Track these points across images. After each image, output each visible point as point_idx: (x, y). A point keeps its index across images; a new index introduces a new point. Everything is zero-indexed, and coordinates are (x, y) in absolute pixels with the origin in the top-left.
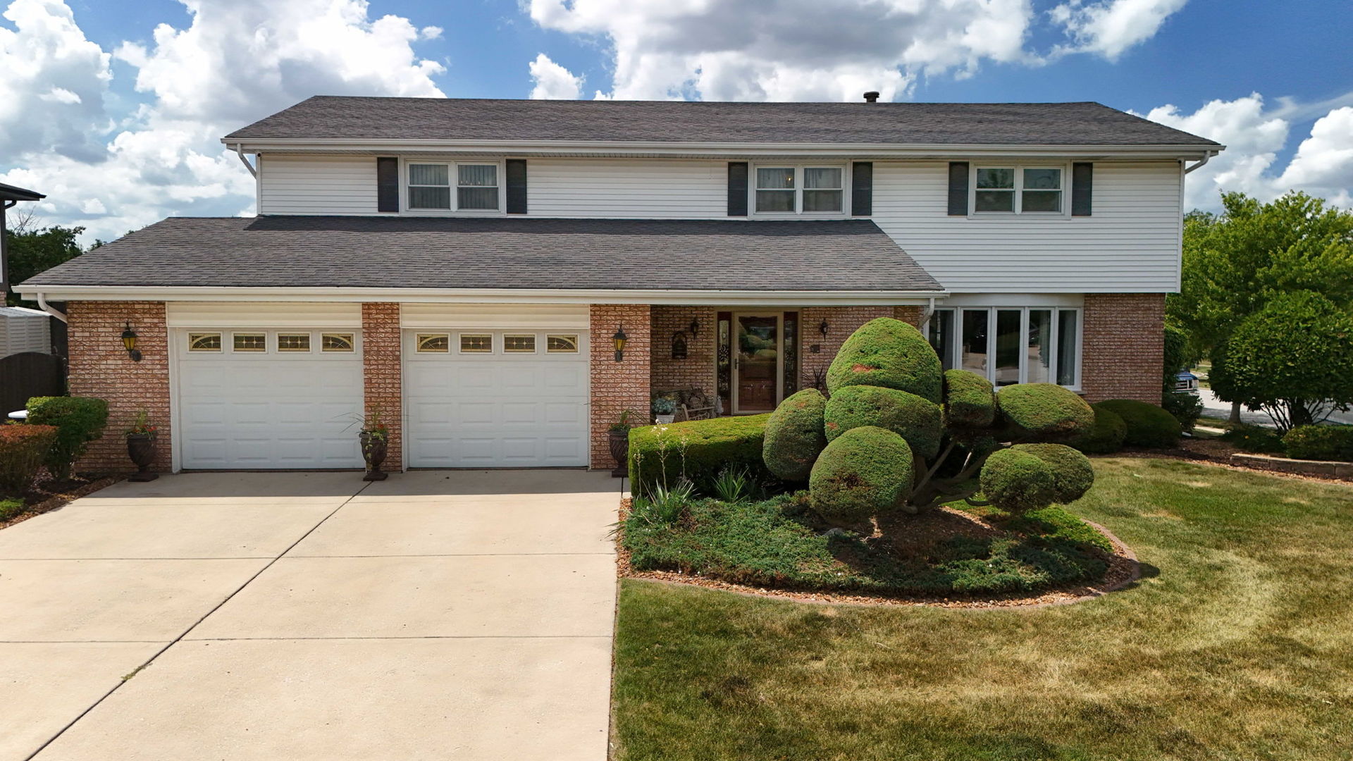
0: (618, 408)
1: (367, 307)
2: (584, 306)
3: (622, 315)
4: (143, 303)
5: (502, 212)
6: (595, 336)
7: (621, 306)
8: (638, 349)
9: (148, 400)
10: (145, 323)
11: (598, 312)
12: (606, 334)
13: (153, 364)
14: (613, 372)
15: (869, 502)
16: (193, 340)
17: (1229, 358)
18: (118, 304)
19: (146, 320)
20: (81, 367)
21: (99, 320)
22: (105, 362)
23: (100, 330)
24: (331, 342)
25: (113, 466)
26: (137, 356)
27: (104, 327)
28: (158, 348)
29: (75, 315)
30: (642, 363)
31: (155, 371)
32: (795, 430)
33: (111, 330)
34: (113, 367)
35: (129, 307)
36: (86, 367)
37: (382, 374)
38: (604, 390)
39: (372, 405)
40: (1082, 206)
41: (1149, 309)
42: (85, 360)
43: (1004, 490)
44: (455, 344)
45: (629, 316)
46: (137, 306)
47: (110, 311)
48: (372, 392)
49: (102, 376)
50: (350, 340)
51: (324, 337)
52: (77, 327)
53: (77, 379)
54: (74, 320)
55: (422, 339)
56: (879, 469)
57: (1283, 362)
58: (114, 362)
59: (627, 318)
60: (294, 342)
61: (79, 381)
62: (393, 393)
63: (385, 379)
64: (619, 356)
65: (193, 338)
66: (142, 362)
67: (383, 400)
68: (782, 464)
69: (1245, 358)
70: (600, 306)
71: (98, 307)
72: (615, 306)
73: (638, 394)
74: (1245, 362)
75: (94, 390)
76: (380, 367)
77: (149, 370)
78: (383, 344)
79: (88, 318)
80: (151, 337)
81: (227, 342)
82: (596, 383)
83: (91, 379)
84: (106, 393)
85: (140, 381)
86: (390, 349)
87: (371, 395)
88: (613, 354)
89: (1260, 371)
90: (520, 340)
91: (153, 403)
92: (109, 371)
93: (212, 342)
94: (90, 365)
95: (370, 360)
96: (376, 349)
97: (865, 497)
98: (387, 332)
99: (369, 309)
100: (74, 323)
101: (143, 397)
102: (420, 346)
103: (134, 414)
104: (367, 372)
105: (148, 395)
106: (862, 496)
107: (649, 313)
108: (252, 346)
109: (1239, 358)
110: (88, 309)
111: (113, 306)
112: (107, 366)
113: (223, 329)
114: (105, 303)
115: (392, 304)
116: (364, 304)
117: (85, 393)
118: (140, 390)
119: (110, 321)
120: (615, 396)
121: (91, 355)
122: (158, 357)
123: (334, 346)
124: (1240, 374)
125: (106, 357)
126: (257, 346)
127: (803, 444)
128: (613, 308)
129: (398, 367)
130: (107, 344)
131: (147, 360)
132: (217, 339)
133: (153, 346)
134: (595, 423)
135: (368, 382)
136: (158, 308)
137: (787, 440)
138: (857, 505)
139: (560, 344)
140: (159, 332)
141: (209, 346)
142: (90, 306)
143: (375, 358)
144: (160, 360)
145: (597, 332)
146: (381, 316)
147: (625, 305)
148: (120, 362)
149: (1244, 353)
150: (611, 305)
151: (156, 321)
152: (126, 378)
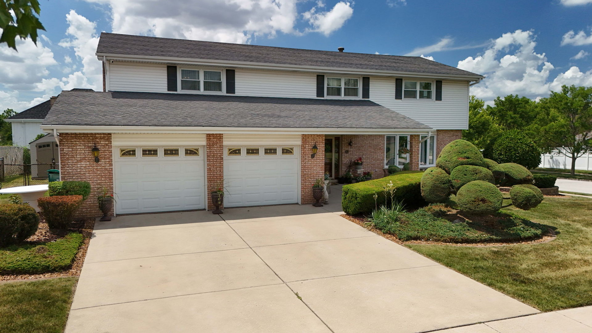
0: (312, 178)
1: (209, 136)
2: (299, 135)
3: (314, 139)
4: (100, 134)
5: (224, 92)
6: (303, 147)
7: (314, 135)
8: (320, 153)
9: (102, 181)
10: (102, 144)
11: (305, 138)
12: (308, 147)
13: (105, 164)
14: (310, 163)
15: (492, 208)
16: (122, 152)
17: (494, 153)
18: (88, 135)
19: (102, 142)
20: (67, 166)
21: (77, 143)
22: (80, 163)
23: (77, 147)
24: (189, 152)
25: (84, 214)
26: (97, 160)
27: (80, 146)
28: (108, 156)
29: (64, 140)
30: (321, 159)
31: (106, 167)
32: (439, 183)
33: (84, 147)
34: (84, 166)
35: (93, 136)
36: (70, 166)
37: (215, 166)
38: (307, 170)
39: (210, 180)
40: (439, 97)
41: (457, 135)
42: (69, 163)
43: (523, 201)
44: (244, 152)
45: (317, 139)
46: (97, 136)
47: (83, 138)
48: (211, 174)
49: (79, 170)
50: (197, 151)
51: (185, 150)
52: (65, 146)
53: (64, 172)
54: (63, 143)
55: (230, 150)
56: (492, 196)
57: (515, 154)
58: (85, 163)
59: (316, 140)
60: (171, 152)
61: (66, 173)
62: (220, 174)
63: (216, 168)
64: (313, 156)
65: (122, 151)
66: (99, 163)
67: (216, 178)
68: (435, 196)
69: (501, 153)
70: (305, 135)
71: (76, 136)
72: (311, 135)
73: (320, 172)
74: (501, 154)
75: (74, 178)
76: (214, 163)
77: (103, 166)
78: (216, 152)
79: (71, 141)
80: (105, 150)
81: (139, 153)
82: (304, 168)
83: (72, 172)
84: (81, 179)
85: (98, 172)
86: (219, 155)
87: (211, 175)
88: (310, 155)
89: (507, 158)
90: (270, 150)
91: (105, 183)
92: (82, 168)
93: (131, 153)
94: (72, 165)
95: (210, 160)
96: (213, 154)
97: (491, 206)
98: (218, 147)
99: (210, 137)
100: (63, 144)
101: (100, 180)
102: (229, 153)
103: (95, 189)
104: (208, 165)
105: (102, 179)
106: (490, 206)
107: (324, 138)
108: (151, 154)
109: (499, 153)
110: (71, 137)
111: (85, 136)
112: (81, 165)
113: (137, 146)
114: (80, 134)
115: (220, 134)
116: (207, 135)
117: (69, 179)
118: (98, 177)
119: (83, 143)
120: (311, 173)
121: (72, 160)
122: (108, 160)
123: (190, 154)
124: (499, 159)
125: (81, 161)
126: (154, 154)
127: (443, 188)
128: (310, 136)
129: (222, 163)
130: (81, 154)
131: (102, 162)
132: (134, 151)
133: (106, 155)
134: (303, 184)
135: (209, 170)
136: (108, 137)
137: (437, 187)
138: (488, 209)
139: (287, 151)
140: (109, 148)
141: (130, 154)
142: (72, 136)
143: (212, 159)
144: (109, 162)
145: (304, 146)
146: (215, 140)
147: (315, 135)
148: (88, 163)
149: (500, 151)
150: (310, 135)
151: (107, 142)
152: (91, 171)
